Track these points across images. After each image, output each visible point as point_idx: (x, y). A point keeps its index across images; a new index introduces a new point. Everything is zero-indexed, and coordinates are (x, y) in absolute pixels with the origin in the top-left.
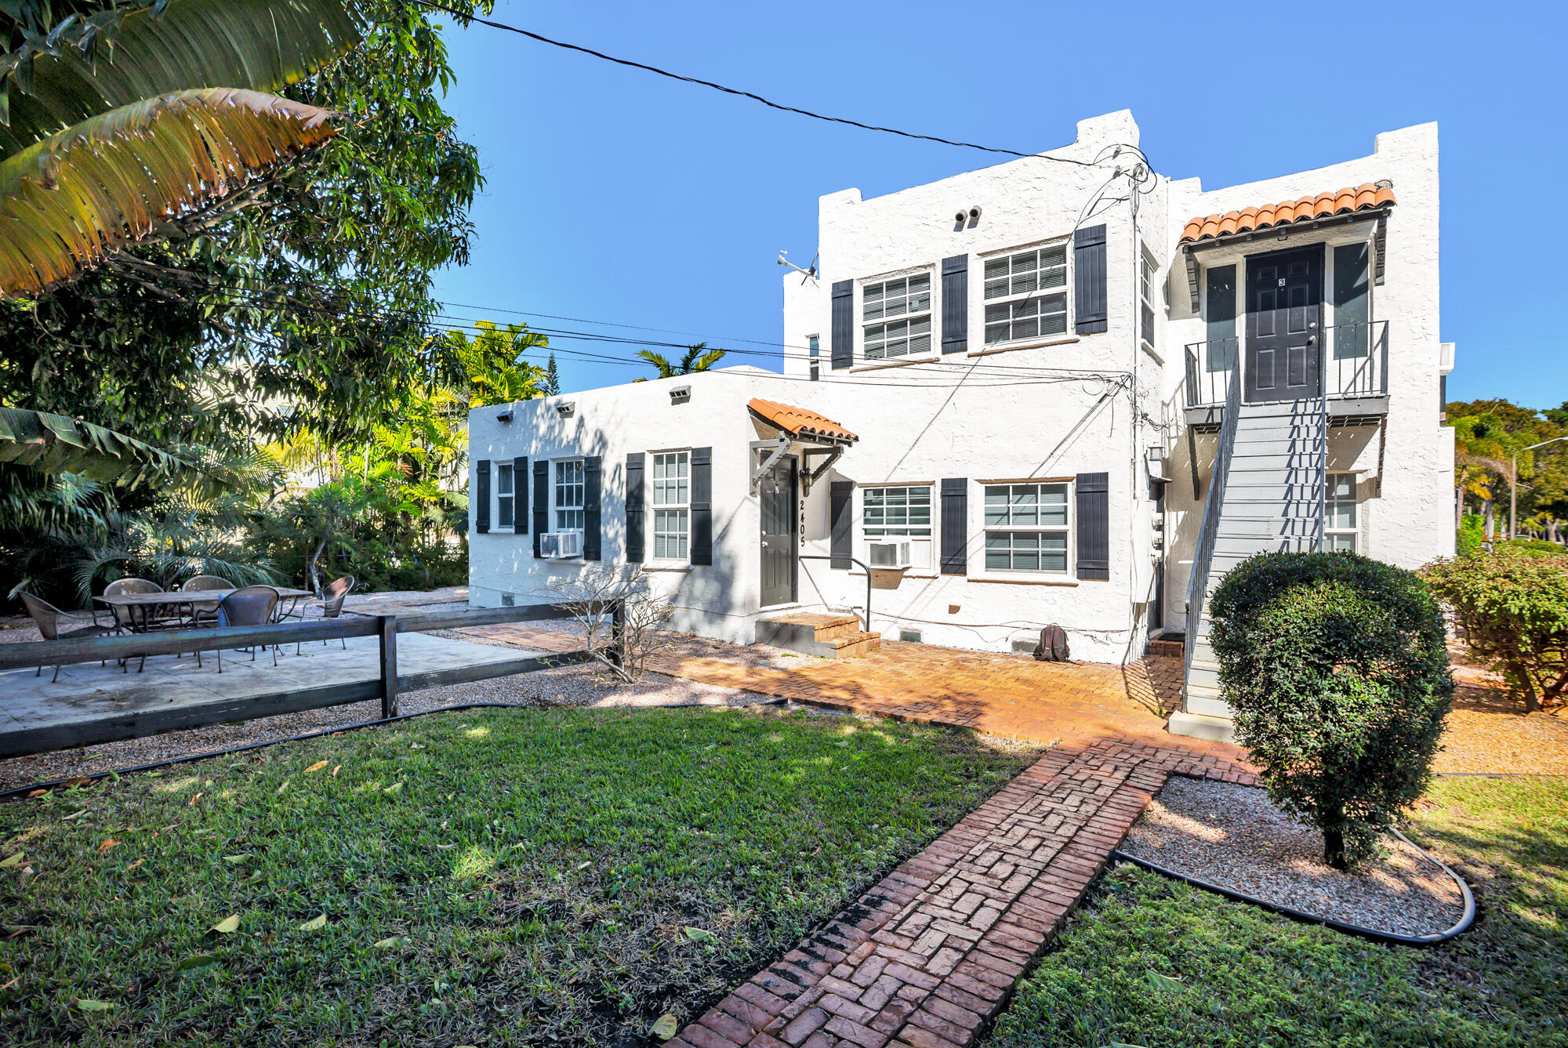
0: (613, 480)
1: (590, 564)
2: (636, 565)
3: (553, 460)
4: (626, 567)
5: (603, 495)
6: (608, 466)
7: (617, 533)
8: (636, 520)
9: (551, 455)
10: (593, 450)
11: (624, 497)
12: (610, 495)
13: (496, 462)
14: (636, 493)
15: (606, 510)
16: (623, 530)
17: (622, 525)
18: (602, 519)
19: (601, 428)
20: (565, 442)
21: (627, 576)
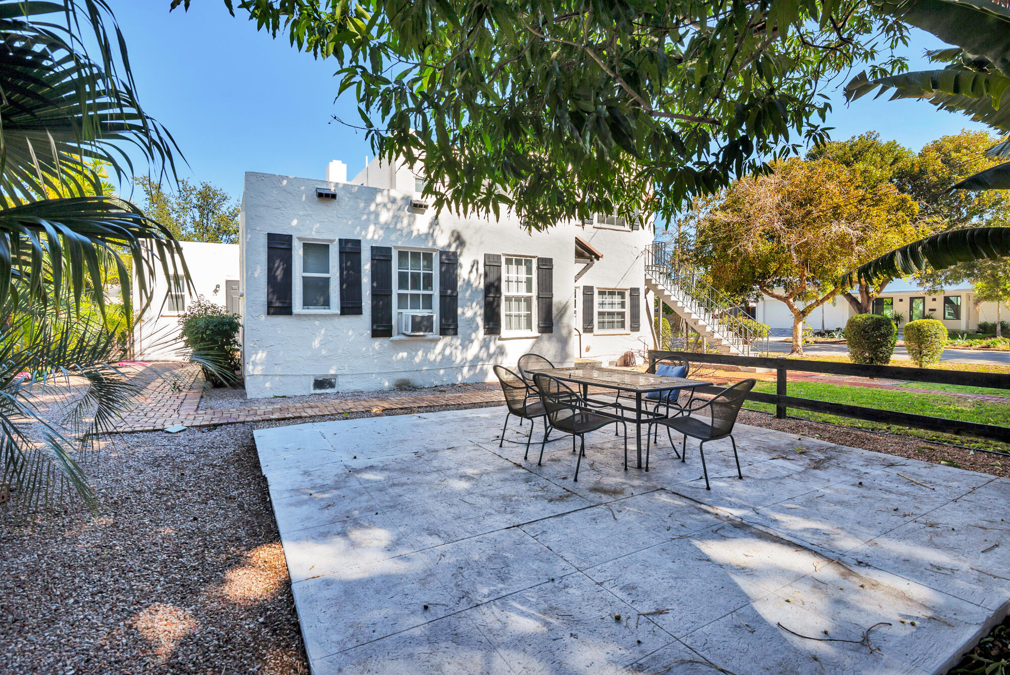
0: (471, 272)
1: (447, 339)
2: (493, 337)
3: (396, 247)
4: (484, 340)
5: (460, 283)
6: (465, 261)
7: (475, 313)
8: (495, 304)
9: (395, 243)
10: (449, 245)
11: (482, 286)
12: (468, 283)
13: (300, 239)
14: (496, 284)
15: (463, 295)
16: (481, 311)
17: (480, 308)
18: (459, 302)
19: (459, 229)
20: (415, 233)
21: (485, 345)
